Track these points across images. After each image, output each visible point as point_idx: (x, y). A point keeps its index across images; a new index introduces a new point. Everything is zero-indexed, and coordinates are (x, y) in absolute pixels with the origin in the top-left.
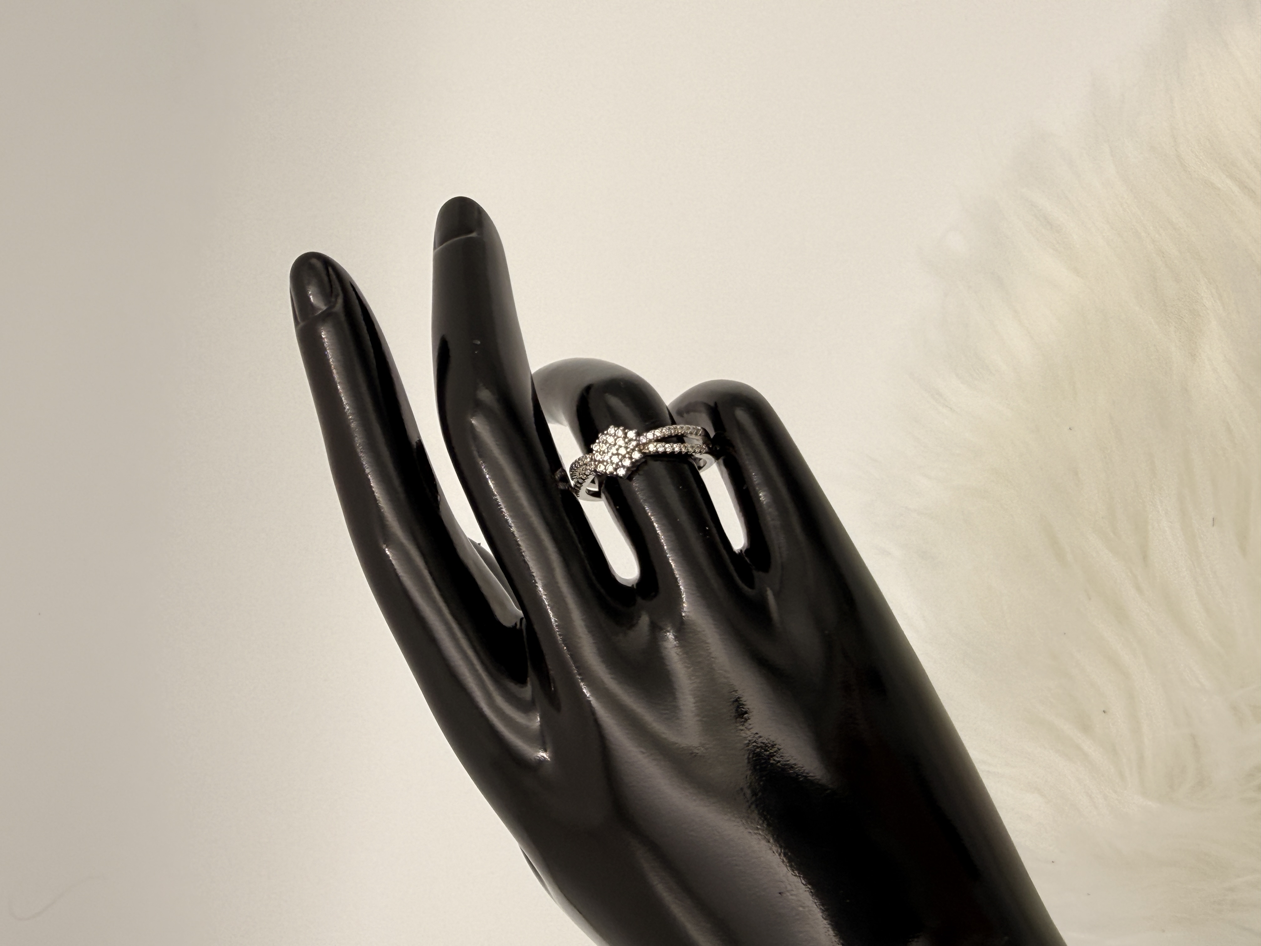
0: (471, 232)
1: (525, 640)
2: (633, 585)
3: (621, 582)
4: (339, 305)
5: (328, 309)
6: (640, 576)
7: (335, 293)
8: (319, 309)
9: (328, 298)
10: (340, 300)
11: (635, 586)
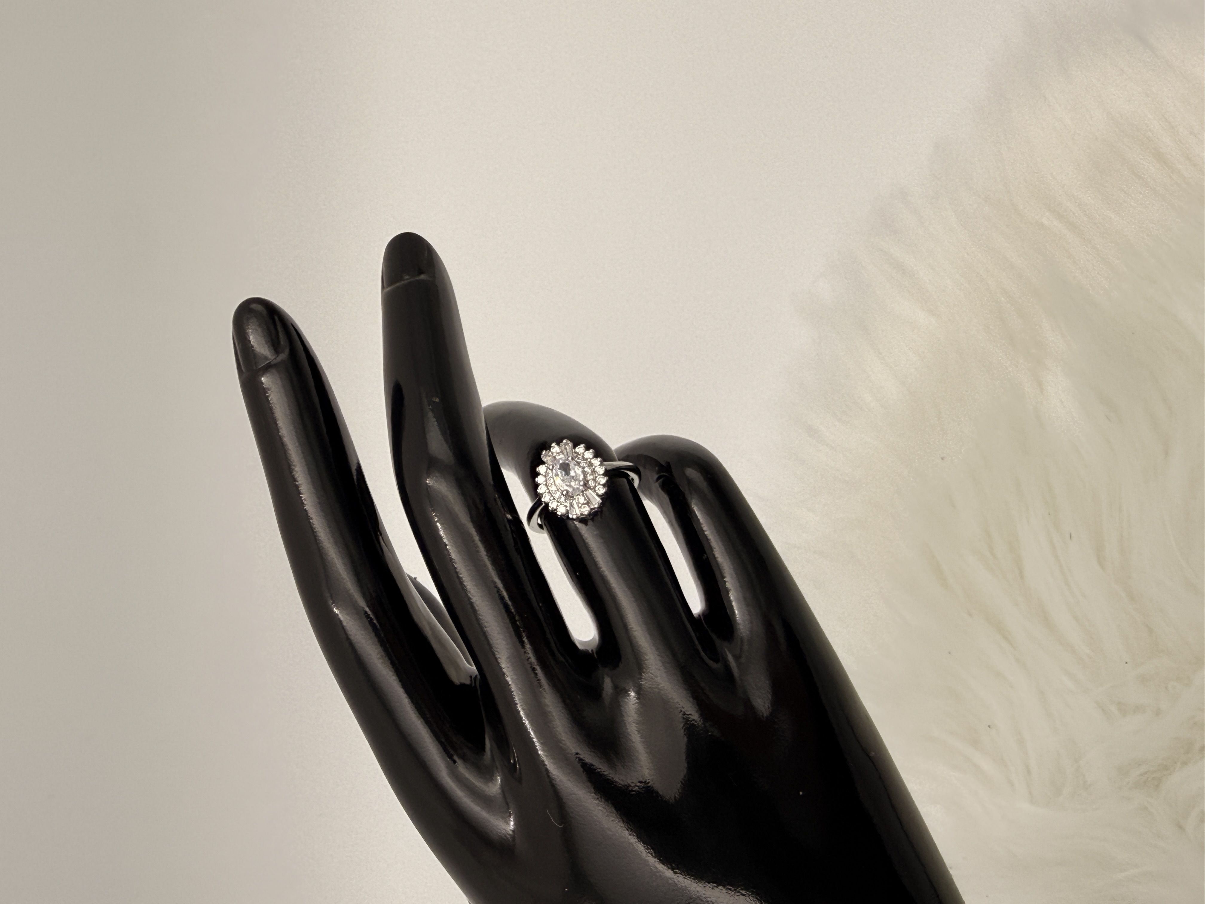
0: (422, 273)
1: (479, 696)
3: (580, 647)
4: (283, 356)
5: (275, 359)
6: (599, 640)
7: (282, 343)
8: (266, 358)
9: (275, 346)
10: (287, 351)
11: (595, 653)
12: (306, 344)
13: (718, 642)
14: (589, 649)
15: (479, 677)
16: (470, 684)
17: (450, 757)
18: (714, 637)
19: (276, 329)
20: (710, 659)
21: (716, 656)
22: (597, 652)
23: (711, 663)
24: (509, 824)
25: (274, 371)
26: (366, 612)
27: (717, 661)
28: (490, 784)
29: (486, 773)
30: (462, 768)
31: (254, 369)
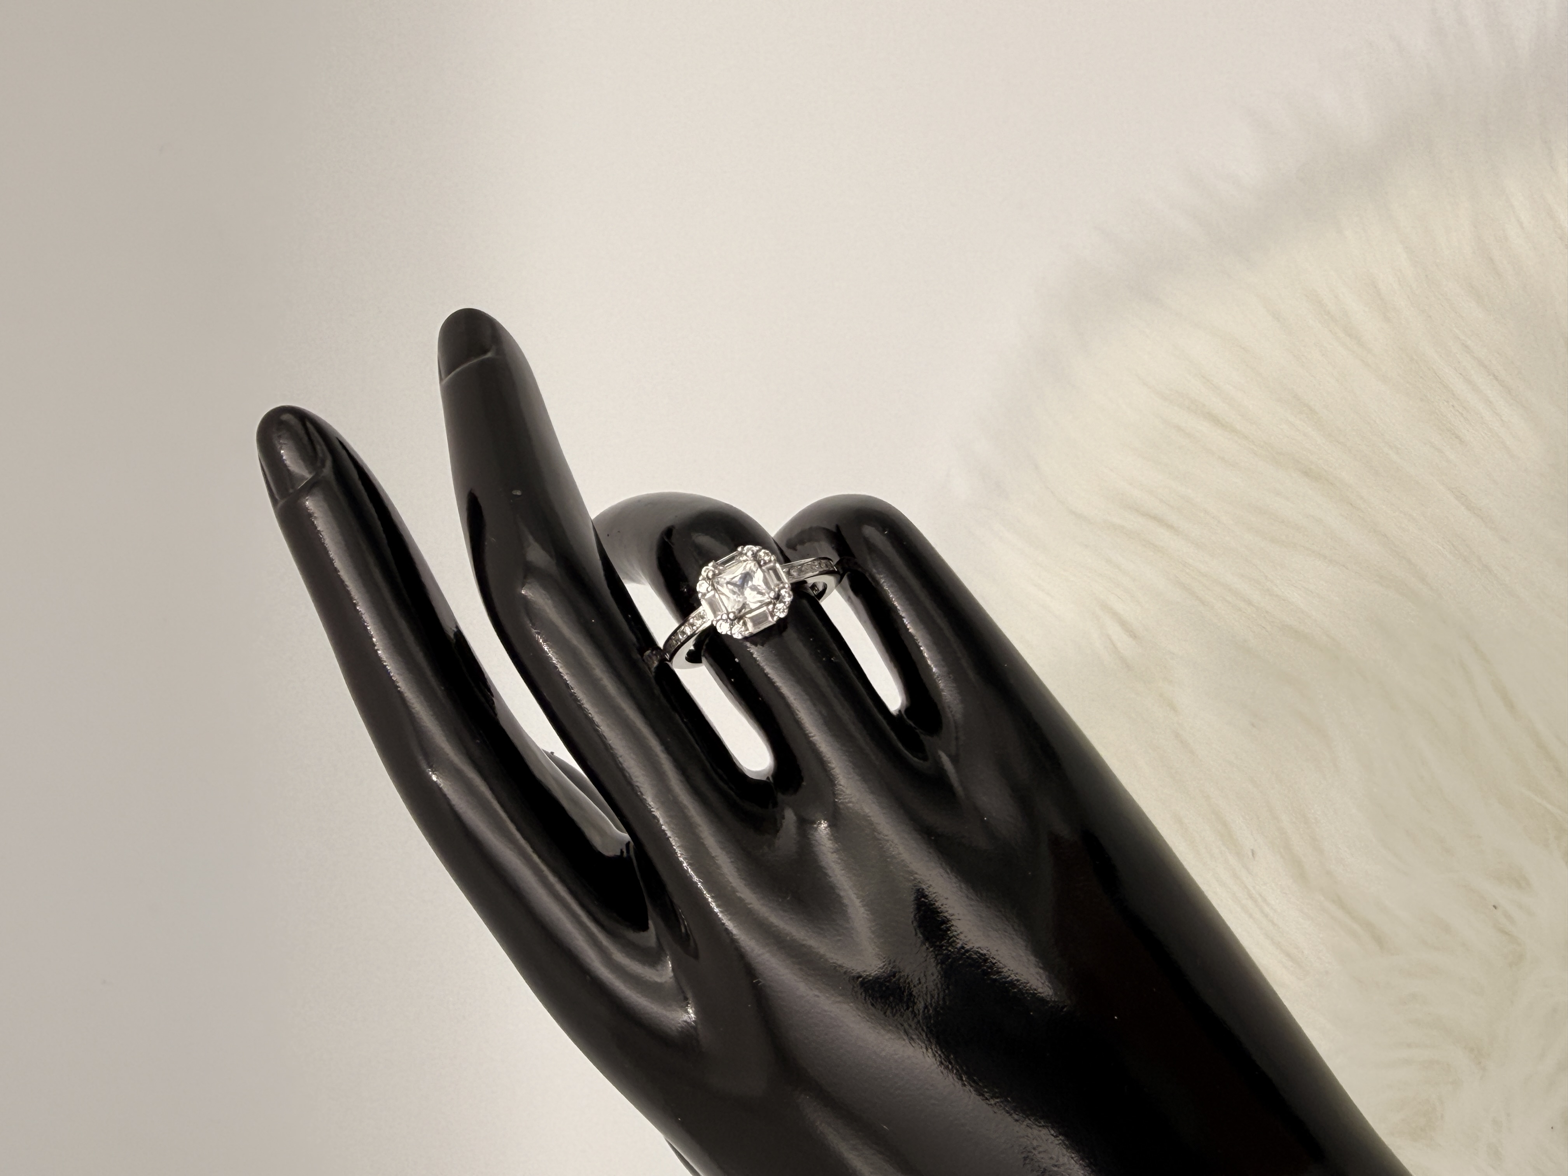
0: (485, 352)
2: (768, 778)
3: (753, 777)
4: (327, 470)
5: (317, 475)
6: (775, 765)
7: (320, 455)
8: (303, 478)
9: (313, 462)
10: (329, 463)
11: (771, 779)
13: (926, 739)
14: (764, 779)
15: (632, 844)
16: (622, 852)
18: (919, 732)
19: (311, 440)
20: (916, 757)
22: (774, 777)
23: (917, 763)
24: (688, 1013)
25: (317, 491)
27: (925, 759)
28: (659, 967)
29: (652, 958)
31: (291, 491)
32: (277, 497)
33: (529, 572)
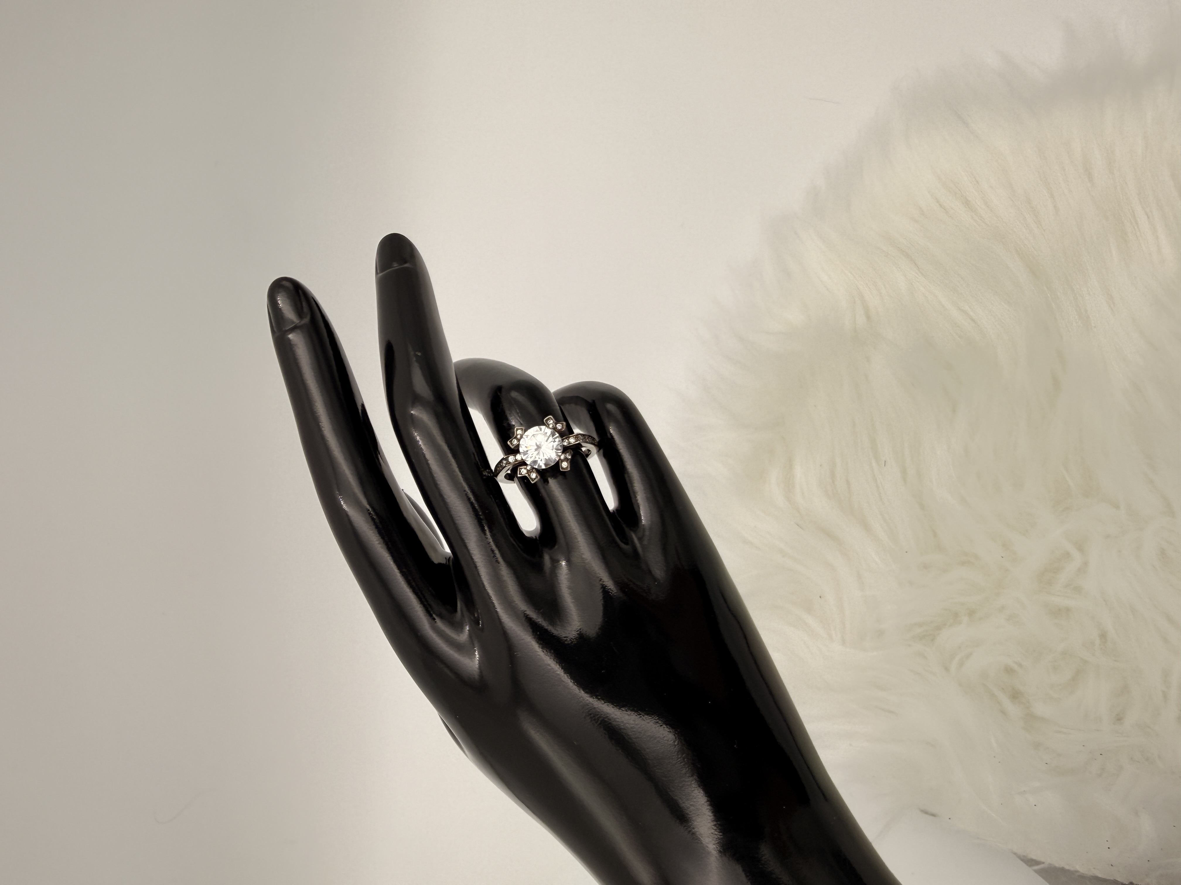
0: (405, 262)
1: (452, 572)
2: (536, 537)
3: (527, 534)
4: (306, 320)
5: (300, 322)
6: (541, 530)
7: (304, 310)
8: (293, 322)
9: (300, 314)
10: (308, 317)
11: (538, 538)
12: (322, 312)
13: (627, 530)
14: (533, 536)
15: (452, 556)
16: (446, 563)
17: (431, 616)
18: (624, 526)
19: (300, 300)
20: (622, 542)
21: (626, 540)
22: (539, 537)
23: (622, 545)
25: (299, 331)
26: (369, 510)
27: (626, 543)
28: (461, 635)
29: (457, 627)
30: (439, 623)
31: (284, 329)
32: (275, 329)
33: (416, 399)
